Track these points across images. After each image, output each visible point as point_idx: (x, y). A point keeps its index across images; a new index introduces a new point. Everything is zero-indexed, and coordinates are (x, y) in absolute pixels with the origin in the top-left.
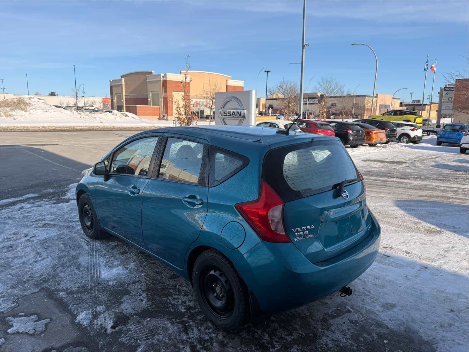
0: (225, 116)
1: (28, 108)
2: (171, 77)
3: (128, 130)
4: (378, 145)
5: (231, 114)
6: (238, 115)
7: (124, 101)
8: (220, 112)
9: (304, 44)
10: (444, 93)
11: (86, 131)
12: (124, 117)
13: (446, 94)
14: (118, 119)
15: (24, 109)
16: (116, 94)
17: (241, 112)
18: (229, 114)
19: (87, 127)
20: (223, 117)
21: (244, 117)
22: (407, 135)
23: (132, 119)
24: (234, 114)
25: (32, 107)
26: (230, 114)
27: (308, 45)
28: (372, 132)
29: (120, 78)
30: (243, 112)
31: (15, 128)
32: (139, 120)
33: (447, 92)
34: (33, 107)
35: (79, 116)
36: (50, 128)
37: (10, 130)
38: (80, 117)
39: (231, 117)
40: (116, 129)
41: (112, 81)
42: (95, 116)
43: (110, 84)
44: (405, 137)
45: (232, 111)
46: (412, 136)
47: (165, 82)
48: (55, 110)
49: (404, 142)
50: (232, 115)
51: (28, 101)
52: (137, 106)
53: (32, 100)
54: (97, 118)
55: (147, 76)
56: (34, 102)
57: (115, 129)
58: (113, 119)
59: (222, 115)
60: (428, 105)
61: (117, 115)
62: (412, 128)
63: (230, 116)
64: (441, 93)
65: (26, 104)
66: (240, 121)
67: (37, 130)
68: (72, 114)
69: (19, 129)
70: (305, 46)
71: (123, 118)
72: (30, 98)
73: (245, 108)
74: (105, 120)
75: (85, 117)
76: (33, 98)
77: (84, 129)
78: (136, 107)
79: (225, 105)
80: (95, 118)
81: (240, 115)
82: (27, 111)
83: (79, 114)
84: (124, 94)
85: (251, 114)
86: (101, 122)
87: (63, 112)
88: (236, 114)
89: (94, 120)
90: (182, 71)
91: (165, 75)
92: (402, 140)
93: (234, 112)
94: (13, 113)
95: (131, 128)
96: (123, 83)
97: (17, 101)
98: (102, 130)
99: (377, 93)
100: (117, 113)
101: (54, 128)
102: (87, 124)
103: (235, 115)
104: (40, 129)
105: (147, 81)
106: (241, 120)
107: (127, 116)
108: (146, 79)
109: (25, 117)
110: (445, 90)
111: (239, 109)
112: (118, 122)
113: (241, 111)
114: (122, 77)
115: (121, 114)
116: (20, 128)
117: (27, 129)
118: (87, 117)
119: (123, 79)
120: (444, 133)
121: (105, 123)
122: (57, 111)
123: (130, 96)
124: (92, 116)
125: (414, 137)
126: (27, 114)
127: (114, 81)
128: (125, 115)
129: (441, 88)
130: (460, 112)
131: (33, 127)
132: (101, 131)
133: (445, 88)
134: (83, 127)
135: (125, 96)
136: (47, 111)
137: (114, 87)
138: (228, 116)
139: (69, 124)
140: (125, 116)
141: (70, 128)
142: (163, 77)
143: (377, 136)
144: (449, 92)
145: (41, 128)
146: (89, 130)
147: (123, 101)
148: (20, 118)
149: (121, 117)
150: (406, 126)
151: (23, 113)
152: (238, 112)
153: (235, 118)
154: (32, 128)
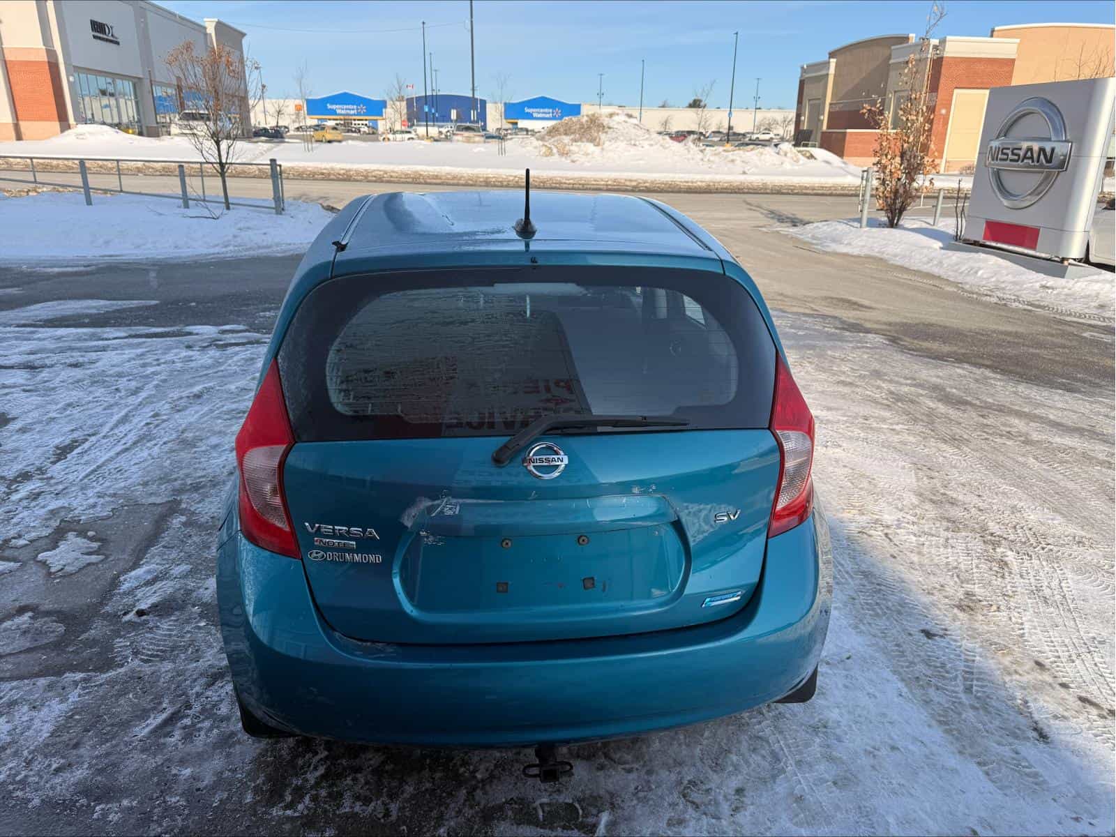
0: (1001, 160)
1: (603, 136)
2: (958, 46)
3: (797, 194)
5: (1022, 153)
6: (1042, 157)
7: (825, 118)
8: (991, 147)
11: (700, 193)
12: (803, 159)
14: (788, 166)
15: (595, 140)
16: (809, 100)
17: (1053, 150)
18: (1016, 155)
19: (704, 184)
20: (998, 165)
21: (1062, 165)
23: (824, 164)
24: (1029, 154)
25: (611, 134)
26: (1019, 155)
29: (826, 58)
30: (1061, 149)
31: (564, 181)
32: (841, 168)
34: (614, 135)
35: (700, 156)
36: (628, 183)
37: (554, 185)
38: (702, 160)
39: (1021, 167)
40: (768, 191)
41: (805, 67)
42: (734, 157)
43: (802, 76)
45: (1025, 145)
47: (938, 63)
48: (652, 142)
50: (1025, 157)
51: (606, 121)
52: (848, 131)
53: (616, 118)
54: (738, 162)
55: (893, 47)
56: (618, 123)
57: (766, 189)
58: (775, 165)
59: (993, 160)
61: (789, 155)
63: (1017, 161)
65: (602, 127)
66: (1046, 178)
67: (602, 187)
68: (686, 151)
69: (570, 184)
71: (801, 162)
72: (611, 115)
73: (1068, 137)
74: (756, 167)
75: (712, 159)
76: (618, 114)
77: (696, 187)
78: (846, 132)
79: (1012, 125)
80: (733, 161)
81: (1049, 161)
82: (598, 145)
83: (702, 151)
84: (828, 101)
85: (1089, 156)
86: (744, 173)
87: (667, 145)
88: (1035, 156)
89: (730, 165)
90: (996, 28)
91: (943, 42)
93: (1030, 149)
94: (574, 148)
95: (806, 188)
96: (832, 71)
97: (587, 121)
98: (736, 193)
100: (788, 150)
101: (634, 184)
102: (708, 178)
103: (1032, 158)
104: (607, 185)
105: (892, 61)
106: (1048, 174)
107: (812, 157)
108: (890, 58)
109: (593, 158)
111: (1049, 140)
112: (785, 174)
113: (1054, 144)
114: (832, 55)
115: (799, 152)
116: (571, 181)
117: (583, 185)
118: (716, 159)
119: (833, 61)
121: (753, 174)
122: (656, 144)
123: (842, 105)
124: (727, 157)
126: (597, 150)
127: (812, 67)
128: (808, 154)
131: (595, 181)
132: (731, 193)
134: (696, 182)
135: (831, 104)
136: (637, 143)
137: (808, 84)
138: (1011, 160)
139: (671, 175)
140: (808, 158)
141: (665, 184)
142: (936, 47)
145: (610, 183)
146: (708, 190)
147: (822, 117)
148: (583, 159)
149: (797, 161)
151: (590, 147)
152: (1042, 150)
153: (1031, 167)
154: (593, 182)
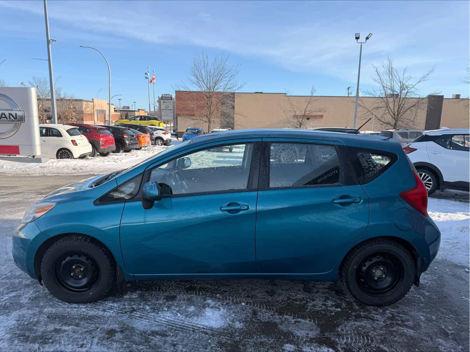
4: (143, 148)
6: (11, 117)
9: (49, 38)
10: (162, 101)
13: (163, 102)
21: (22, 119)
22: (161, 138)
24: (3, 116)
27: (55, 41)
28: (140, 137)
30: (19, 114)
33: (164, 101)
44: (159, 140)
46: (165, 139)
49: (159, 144)
50: (1, 117)
60: (137, 111)
62: (164, 132)
64: (159, 101)
70: (51, 41)
73: (22, 109)
81: (16, 118)
85: (33, 116)
88: (8, 117)
92: (157, 143)
93: (3, 114)
99: (93, 98)
103: (6, 117)
106: (16, 124)
110: (162, 99)
111: (12, 110)
113: (16, 112)
120: (187, 136)
125: (167, 140)
129: (159, 97)
130: (188, 119)
133: (162, 97)
143: (145, 140)
144: (166, 101)
150: (159, 131)
152: (10, 114)
153: (5, 121)
